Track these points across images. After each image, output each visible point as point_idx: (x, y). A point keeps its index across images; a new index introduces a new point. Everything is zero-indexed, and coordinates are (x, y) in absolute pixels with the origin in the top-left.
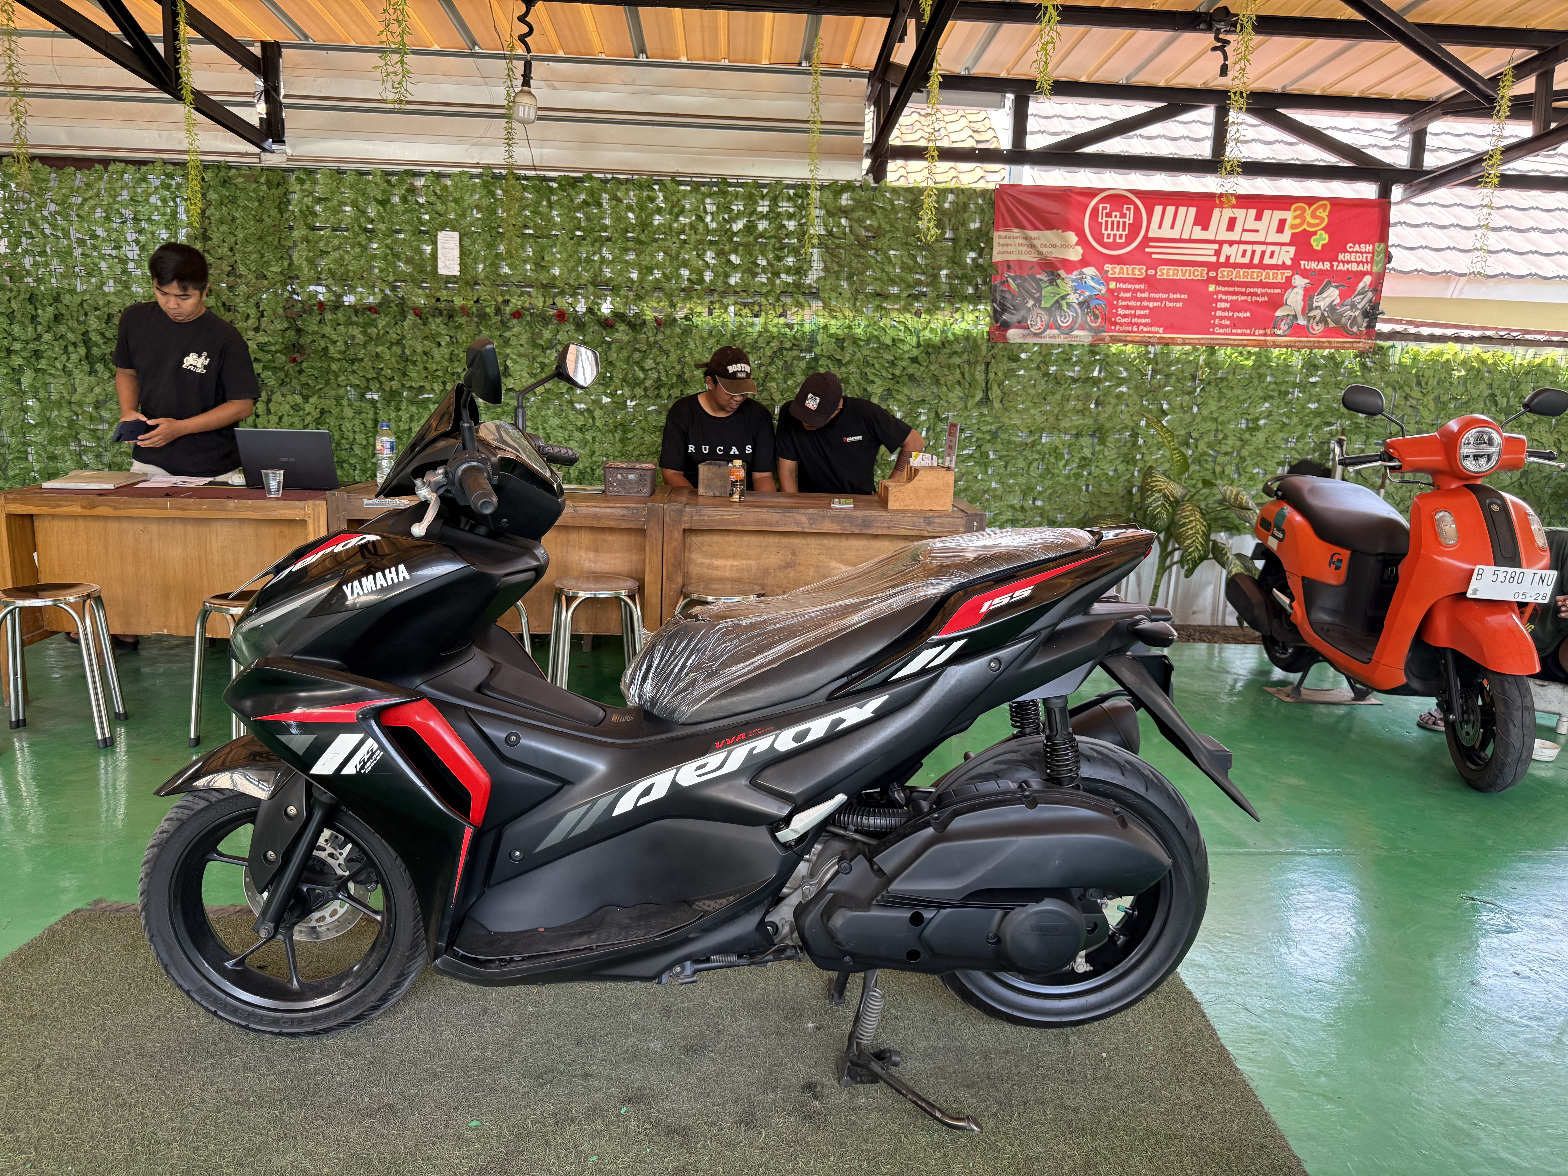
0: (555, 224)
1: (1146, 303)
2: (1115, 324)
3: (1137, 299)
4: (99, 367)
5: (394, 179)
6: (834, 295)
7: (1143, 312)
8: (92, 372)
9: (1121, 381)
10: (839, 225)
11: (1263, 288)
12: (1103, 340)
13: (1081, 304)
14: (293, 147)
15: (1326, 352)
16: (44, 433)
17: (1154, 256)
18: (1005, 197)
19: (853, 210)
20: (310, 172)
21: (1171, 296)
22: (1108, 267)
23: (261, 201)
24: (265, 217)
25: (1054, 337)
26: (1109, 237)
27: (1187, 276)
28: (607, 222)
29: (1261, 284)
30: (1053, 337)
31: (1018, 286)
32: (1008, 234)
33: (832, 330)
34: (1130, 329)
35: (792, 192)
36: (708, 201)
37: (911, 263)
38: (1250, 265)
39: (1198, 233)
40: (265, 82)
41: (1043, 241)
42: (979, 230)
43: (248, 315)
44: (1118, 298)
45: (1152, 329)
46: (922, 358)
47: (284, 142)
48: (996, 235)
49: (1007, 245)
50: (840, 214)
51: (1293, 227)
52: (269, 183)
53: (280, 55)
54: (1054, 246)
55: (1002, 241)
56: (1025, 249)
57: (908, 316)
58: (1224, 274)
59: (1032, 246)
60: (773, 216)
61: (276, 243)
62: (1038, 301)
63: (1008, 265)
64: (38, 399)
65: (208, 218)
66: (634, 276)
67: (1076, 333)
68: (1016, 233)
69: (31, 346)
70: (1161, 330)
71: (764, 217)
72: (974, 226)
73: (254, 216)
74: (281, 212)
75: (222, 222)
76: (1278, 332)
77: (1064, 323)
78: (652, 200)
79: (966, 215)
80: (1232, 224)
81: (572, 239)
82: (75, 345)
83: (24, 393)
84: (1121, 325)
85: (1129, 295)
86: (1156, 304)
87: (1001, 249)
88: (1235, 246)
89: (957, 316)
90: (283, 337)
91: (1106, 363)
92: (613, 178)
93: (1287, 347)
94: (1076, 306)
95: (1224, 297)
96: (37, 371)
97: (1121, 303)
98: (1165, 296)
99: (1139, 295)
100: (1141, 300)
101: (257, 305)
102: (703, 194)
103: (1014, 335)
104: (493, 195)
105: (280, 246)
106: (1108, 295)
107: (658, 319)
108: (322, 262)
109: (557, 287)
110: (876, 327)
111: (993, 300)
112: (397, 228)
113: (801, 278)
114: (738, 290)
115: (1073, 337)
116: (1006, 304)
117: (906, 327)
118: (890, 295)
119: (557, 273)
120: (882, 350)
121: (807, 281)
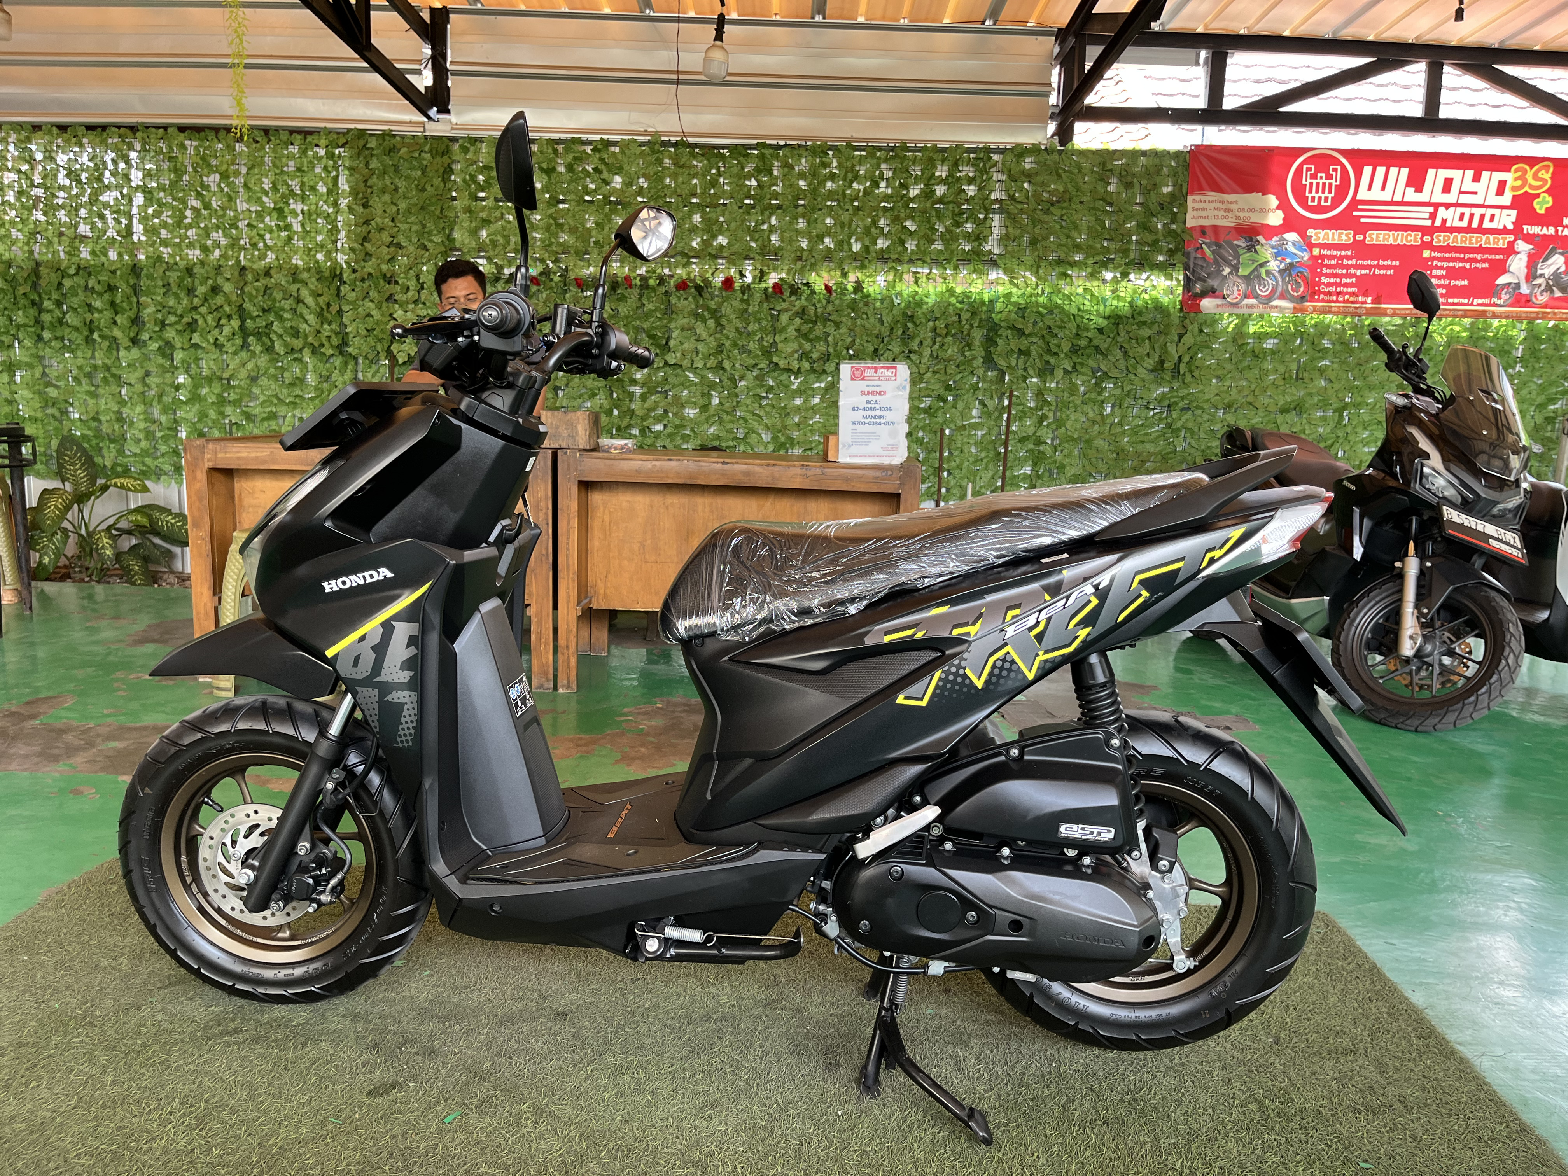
0: (724, 191)
1: (1352, 271)
2: (1319, 293)
3: (1342, 267)
4: (252, 341)
5: (560, 148)
6: (1016, 261)
7: (1348, 281)
8: (245, 346)
9: (1325, 354)
10: (1022, 189)
11: (1484, 254)
12: (1306, 310)
13: (1281, 272)
14: (458, 114)
15: (1551, 324)
16: (194, 410)
17: (1363, 220)
18: (1202, 159)
19: (1037, 174)
20: (474, 141)
21: (1381, 263)
22: (1310, 232)
23: (424, 172)
24: (428, 187)
26: (1313, 199)
27: (1399, 242)
28: (779, 188)
29: (1480, 250)
30: (1251, 307)
31: (1213, 252)
32: (1202, 198)
33: (1013, 299)
34: (1335, 298)
35: (972, 156)
36: (883, 166)
37: (1099, 229)
38: (1468, 230)
39: (1411, 195)
40: (433, 49)
41: (1241, 205)
42: (1172, 195)
43: (408, 288)
44: (1322, 265)
45: (1360, 299)
46: (1110, 330)
47: (448, 112)
49: (1202, 209)
50: (1024, 179)
51: (1514, 189)
52: (434, 153)
53: (447, 21)
54: (1252, 210)
55: (1196, 205)
56: (1222, 213)
57: (1095, 283)
58: (1440, 239)
59: (1229, 210)
60: (952, 181)
61: (438, 212)
62: (1235, 268)
63: (1203, 230)
64: (190, 376)
65: (370, 187)
66: (804, 244)
67: (1276, 303)
68: (1213, 195)
70: (1369, 300)
71: (942, 181)
72: (1167, 190)
74: (445, 183)
75: (383, 191)
76: (1499, 302)
77: (1263, 291)
78: (825, 165)
79: (1158, 179)
80: (1447, 185)
81: (740, 207)
83: (177, 368)
84: (1326, 293)
85: (1333, 262)
86: (1364, 272)
87: (1195, 213)
88: (1452, 209)
89: (1148, 284)
91: (1307, 335)
92: (786, 145)
93: (1507, 317)
94: (1277, 274)
95: (1439, 264)
97: (1325, 271)
98: (1374, 263)
99: (1345, 262)
100: (1348, 267)
101: (418, 277)
102: (879, 158)
103: (1207, 304)
104: (660, 162)
105: (442, 216)
106: (1310, 262)
107: (828, 288)
108: (484, 233)
109: (723, 258)
110: (1060, 295)
111: (1186, 268)
112: (561, 197)
113: (980, 245)
114: (914, 257)
115: (1272, 307)
116: (1199, 270)
117: (1092, 295)
118: (1075, 262)
119: (725, 243)
120: (1066, 319)
121: (988, 248)
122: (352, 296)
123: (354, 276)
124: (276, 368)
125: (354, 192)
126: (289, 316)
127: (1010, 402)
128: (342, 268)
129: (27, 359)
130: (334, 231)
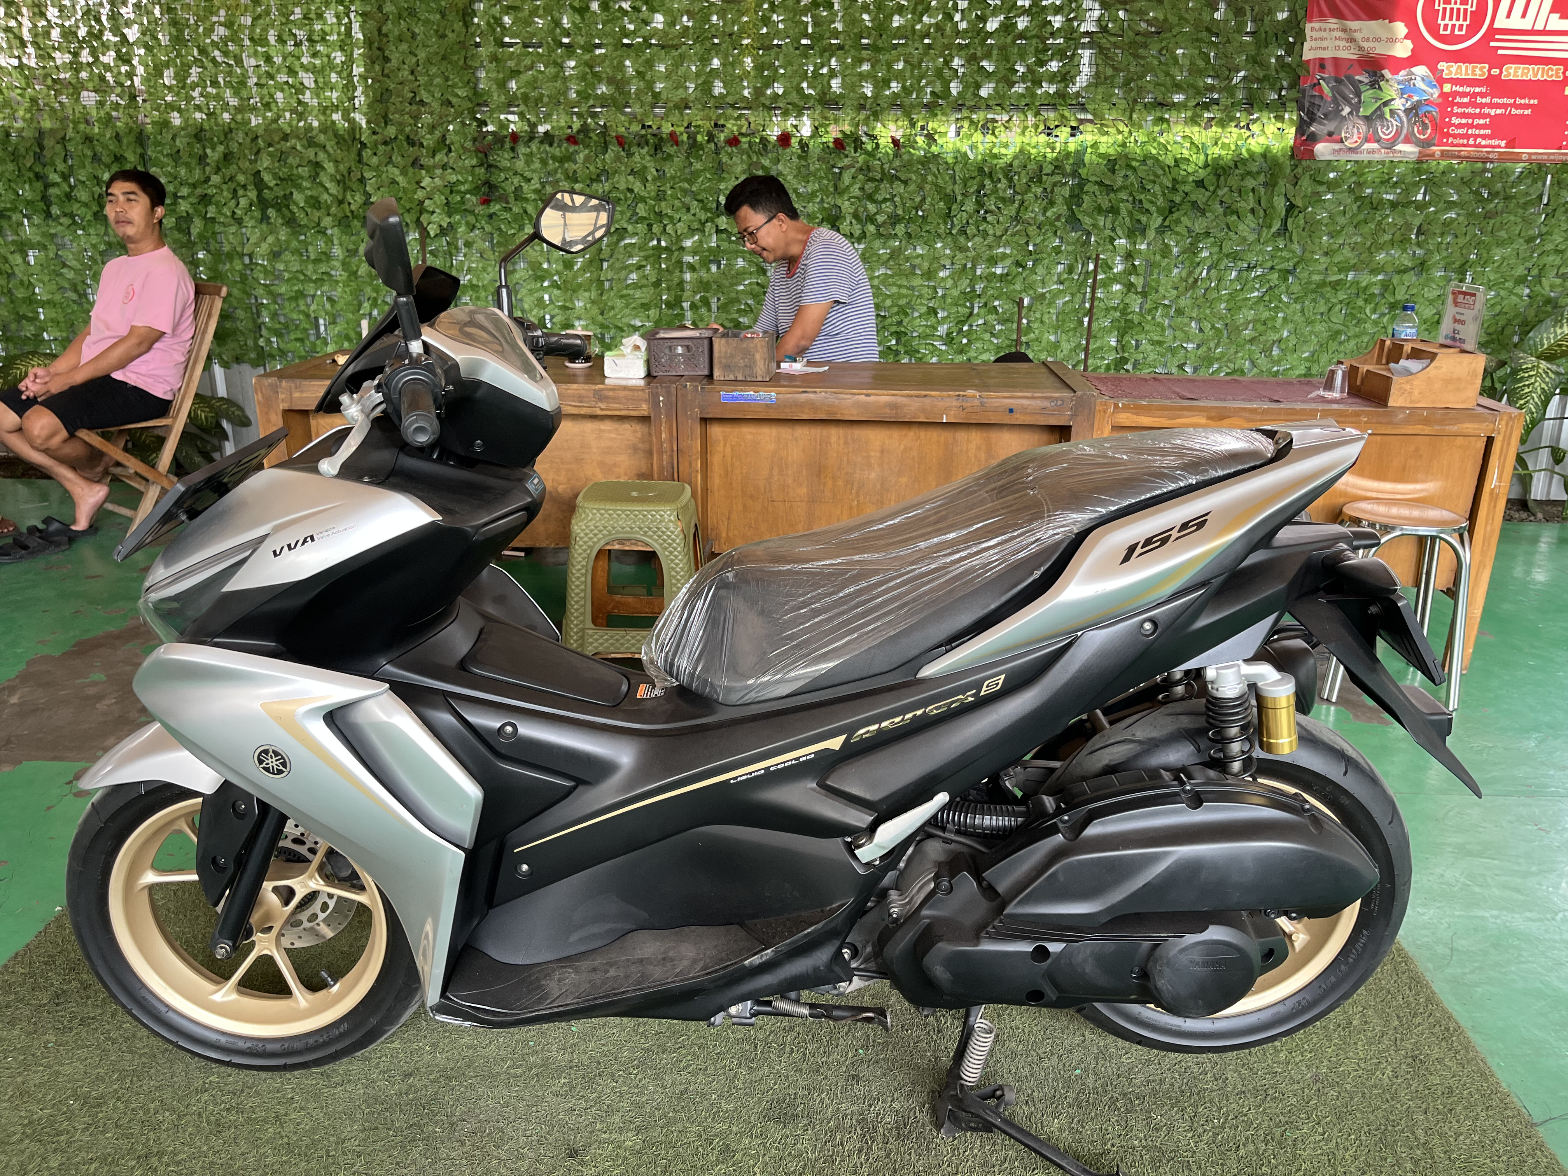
0: (778, 30)
1: (1486, 110)
2: (1448, 136)
3: (1476, 105)
4: (271, 212)
6: (1106, 106)
7: (1482, 121)
8: (265, 218)
9: (1451, 205)
10: (1115, 19)
12: (1433, 155)
13: (1407, 111)
17: (1500, 52)
21: (1518, 101)
22: (1443, 65)
23: (443, 15)
24: (450, 35)
25: (1373, 152)
26: (1445, 28)
27: (1539, 77)
28: (839, 26)
30: (1371, 152)
31: (1332, 89)
32: (1324, 25)
33: (1102, 150)
34: (1465, 141)
37: (1201, 63)
39: (1555, 23)
41: (1365, 33)
42: (1286, 21)
44: (1453, 104)
45: (1493, 142)
46: (1210, 182)
48: (1308, 26)
49: (1322, 39)
54: (1378, 40)
55: (1315, 34)
56: (1343, 43)
57: (1196, 129)
59: (1352, 40)
60: (1035, 11)
61: (461, 62)
62: (1356, 108)
63: (1321, 64)
64: (208, 251)
65: (386, 35)
66: (868, 90)
67: (1400, 147)
68: (1333, 23)
69: (199, 191)
70: (1504, 143)
71: (1024, 12)
72: (1282, 16)
73: (437, 31)
74: (467, 27)
75: (400, 39)
77: (1386, 134)
79: (1272, 3)
81: (797, 49)
82: (244, 187)
83: (194, 243)
84: (1455, 136)
85: (1466, 100)
86: (1499, 111)
87: (1315, 44)
89: (1255, 128)
90: (473, 175)
91: (1433, 183)
94: (1402, 114)
96: (205, 218)
97: (1456, 110)
99: (1479, 100)
100: (1482, 106)
103: (1322, 149)
105: (466, 67)
106: (1440, 100)
107: (895, 142)
108: (513, 85)
109: (780, 108)
110: (1155, 144)
111: (1300, 108)
112: (597, 41)
113: (1067, 86)
114: (991, 103)
115: (1395, 151)
116: (1315, 111)
117: (1192, 143)
118: (1174, 104)
119: (780, 92)
120: (1160, 172)
121: (1074, 90)
122: (375, 160)
123: (374, 137)
124: (300, 242)
125: (368, 42)
126: (309, 185)
127: (1096, 267)
128: (361, 128)
129: (38, 238)
130: (350, 87)
